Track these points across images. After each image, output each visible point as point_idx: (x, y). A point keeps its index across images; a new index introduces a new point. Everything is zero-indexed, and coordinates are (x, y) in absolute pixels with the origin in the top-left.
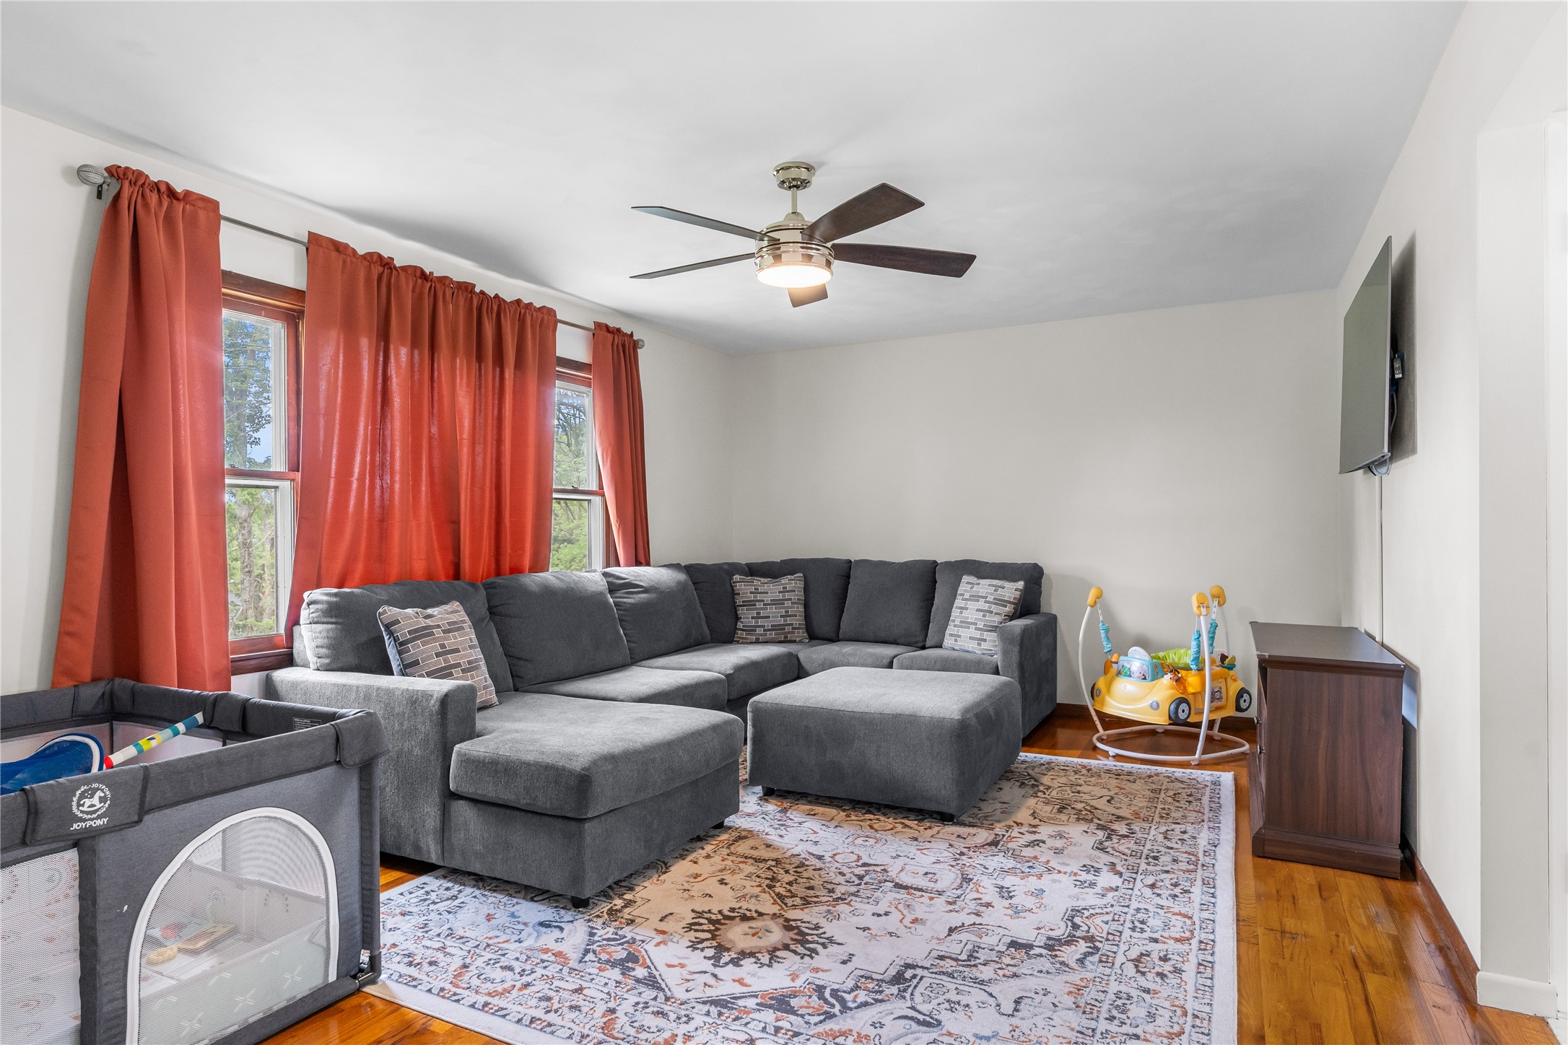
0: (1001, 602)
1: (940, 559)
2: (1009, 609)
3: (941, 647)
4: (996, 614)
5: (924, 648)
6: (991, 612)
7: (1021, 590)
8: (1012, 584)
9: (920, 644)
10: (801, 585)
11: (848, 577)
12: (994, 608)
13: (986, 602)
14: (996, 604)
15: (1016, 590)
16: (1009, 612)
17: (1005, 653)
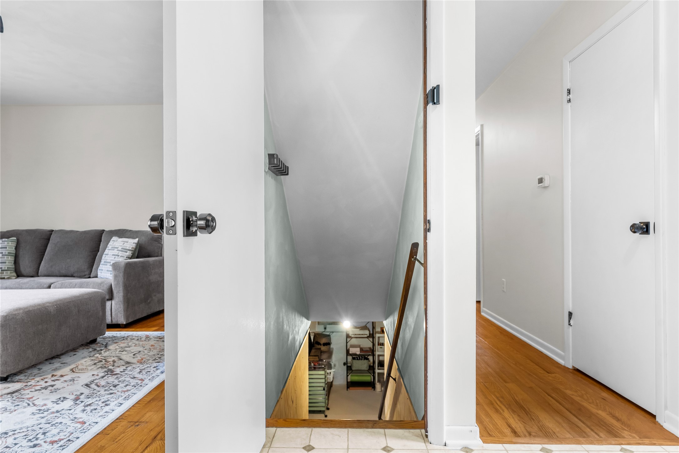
0: (125, 250)
1: (106, 230)
2: (129, 253)
3: (97, 277)
4: (121, 256)
5: (90, 277)
6: (118, 256)
7: (136, 243)
8: (133, 240)
9: (88, 276)
10: (14, 244)
11: (48, 239)
12: (120, 254)
13: (118, 250)
14: (122, 251)
15: (134, 243)
16: (128, 255)
17: (116, 277)
